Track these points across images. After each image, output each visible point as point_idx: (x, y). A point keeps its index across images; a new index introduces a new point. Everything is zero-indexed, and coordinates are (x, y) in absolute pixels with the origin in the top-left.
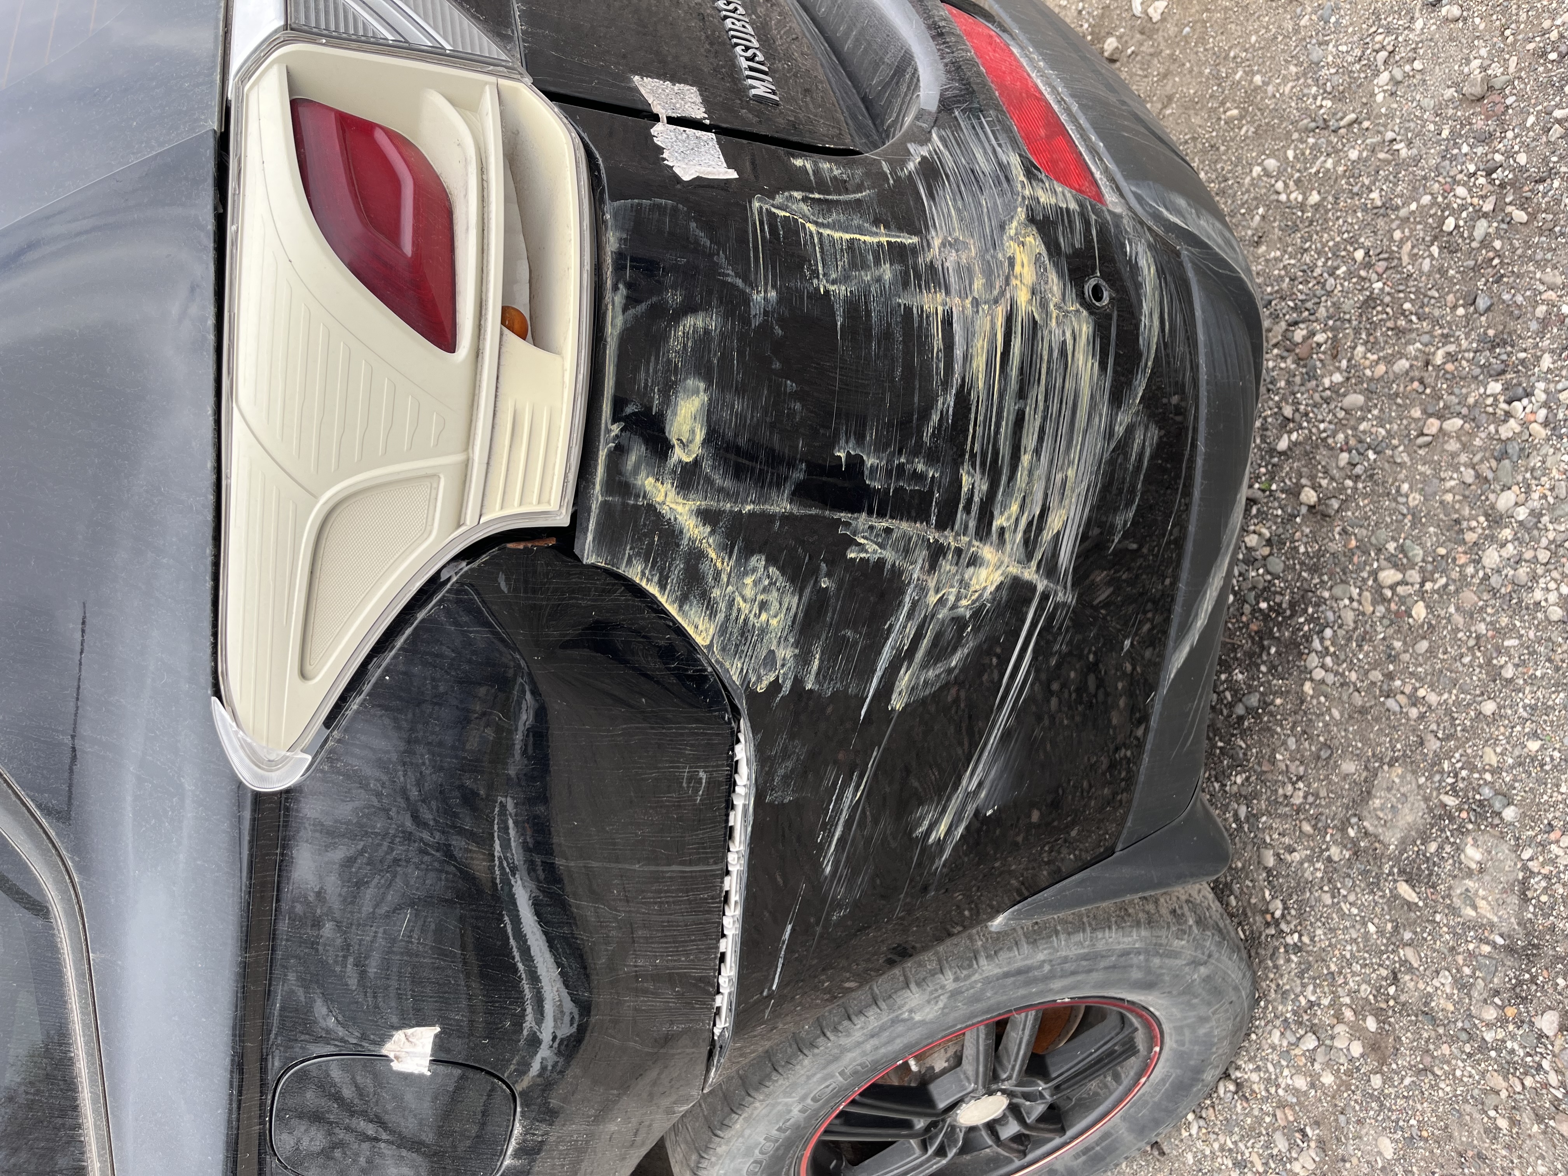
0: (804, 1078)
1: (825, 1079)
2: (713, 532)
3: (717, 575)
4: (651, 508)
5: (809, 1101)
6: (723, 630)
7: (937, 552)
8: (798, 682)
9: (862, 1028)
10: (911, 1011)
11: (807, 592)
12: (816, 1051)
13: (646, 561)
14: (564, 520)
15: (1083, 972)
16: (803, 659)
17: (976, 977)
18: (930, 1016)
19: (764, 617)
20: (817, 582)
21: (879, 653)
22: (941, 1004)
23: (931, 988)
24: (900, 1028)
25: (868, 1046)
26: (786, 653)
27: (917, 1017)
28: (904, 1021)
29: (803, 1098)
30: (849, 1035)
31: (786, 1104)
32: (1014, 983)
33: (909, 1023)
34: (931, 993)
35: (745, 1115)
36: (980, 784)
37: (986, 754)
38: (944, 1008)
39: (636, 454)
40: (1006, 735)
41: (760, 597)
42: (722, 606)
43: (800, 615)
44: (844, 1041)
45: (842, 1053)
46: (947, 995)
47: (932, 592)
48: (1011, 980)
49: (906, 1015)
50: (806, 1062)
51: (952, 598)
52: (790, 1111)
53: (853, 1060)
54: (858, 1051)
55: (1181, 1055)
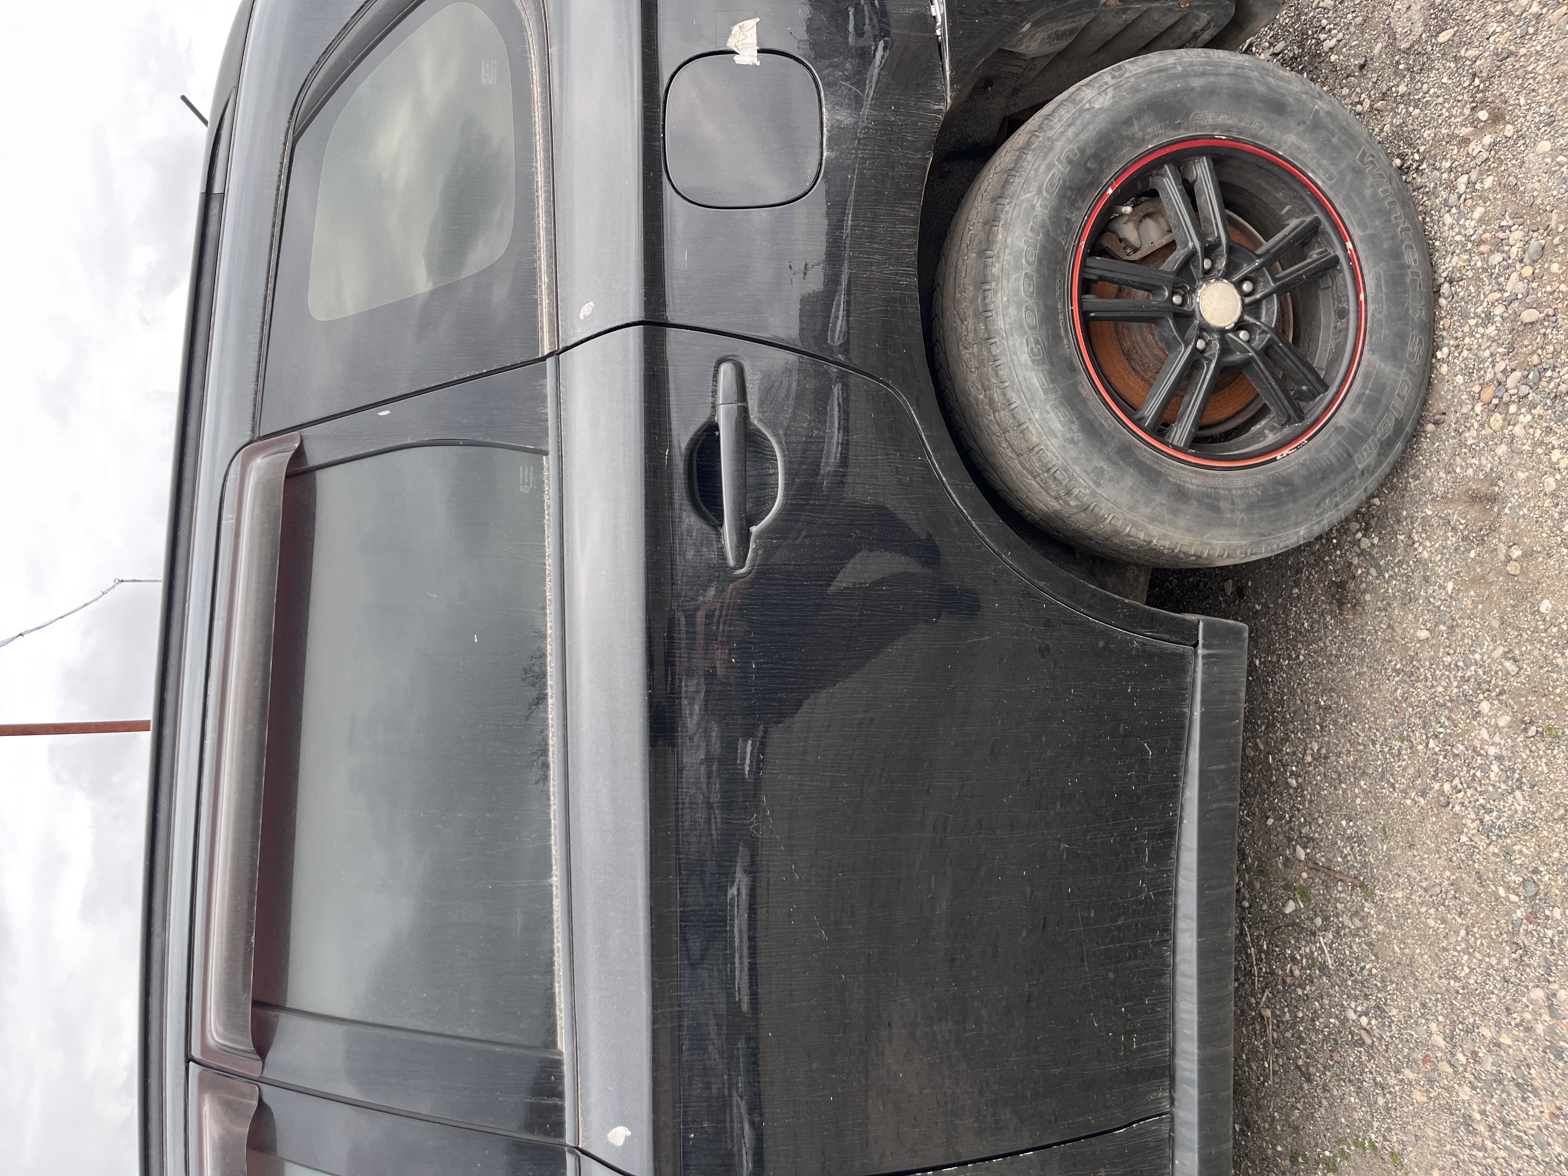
0: (1033, 172)
1: (1049, 169)
5: (1044, 193)
9: (1059, 121)
10: (1089, 102)
12: (1033, 147)
15: (1210, 74)
17: (1128, 75)
18: (1106, 104)
22: (1110, 95)
23: (1097, 86)
24: (1087, 116)
25: (1070, 133)
27: (1097, 106)
28: (1087, 110)
29: (1039, 191)
30: (1052, 128)
31: (1028, 199)
32: (1159, 78)
33: (1092, 111)
34: (1099, 88)
35: (1002, 222)
38: (1114, 97)
44: (1050, 134)
45: (1052, 143)
46: (1111, 88)
48: (1155, 76)
49: (1087, 106)
50: (1029, 157)
52: (1034, 207)
53: (1063, 148)
54: (1064, 139)
55: (1372, 241)
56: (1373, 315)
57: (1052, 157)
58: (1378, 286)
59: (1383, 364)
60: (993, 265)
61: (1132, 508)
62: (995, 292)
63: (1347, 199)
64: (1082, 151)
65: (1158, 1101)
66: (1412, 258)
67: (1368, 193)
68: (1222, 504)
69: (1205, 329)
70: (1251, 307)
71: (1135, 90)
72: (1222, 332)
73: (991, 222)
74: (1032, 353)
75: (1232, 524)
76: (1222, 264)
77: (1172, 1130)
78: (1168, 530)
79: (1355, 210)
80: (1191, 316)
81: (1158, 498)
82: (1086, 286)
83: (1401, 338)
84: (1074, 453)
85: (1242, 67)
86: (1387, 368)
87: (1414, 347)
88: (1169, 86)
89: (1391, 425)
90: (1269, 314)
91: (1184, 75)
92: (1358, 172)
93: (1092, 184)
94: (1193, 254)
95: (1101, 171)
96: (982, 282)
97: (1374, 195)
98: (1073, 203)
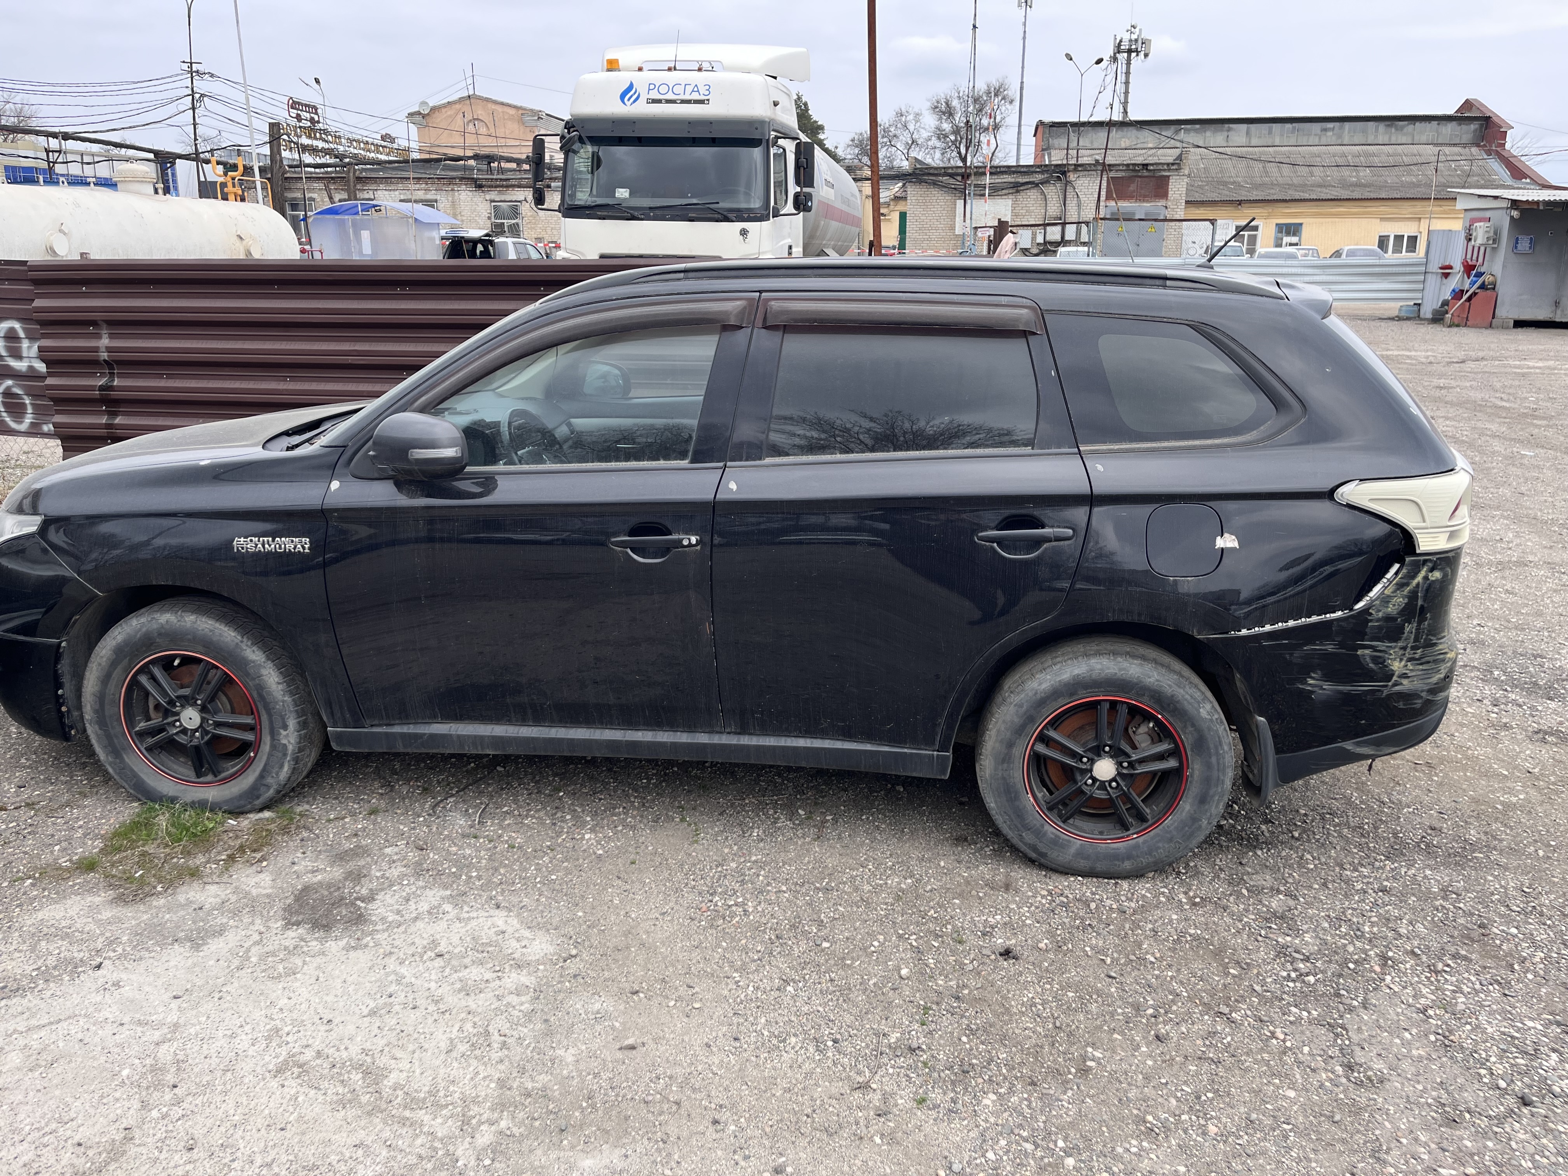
0: (1166, 678)
2: (1414, 587)
3: (1403, 591)
4: (1420, 571)
5: (1157, 683)
6: (1389, 596)
7: (1404, 648)
8: (1371, 621)
10: (1203, 707)
11: (1398, 616)
13: (1406, 572)
14: (1418, 551)
16: (1378, 620)
19: (1391, 606)
20: (1400, 618)
21: (1377, 641)
24: (1195, 705)
25: (1187, 697)
26: (1380, 614)
27: (1201, 710)
28: (1199, 705)
29: (1157, 681)
30: (1190, 688)
31: (1154, 675)
33: (1197, 707)
34: (1211, 712)
35: (1142, 663)
36: (1325, 689)
37: (1335, 687)
38: (1206, 718)
39: (1430, 565)
41: (1397, 604)
42: (1394, 595)
43: (1391, 616)
44: (1187, 687)
45: (1182, 688)
46: (1210, 718)
47: (1394, 650)
48: (1215, 741)
51: (1391, 657)
52: (1150, 678)
55: (1137, 847)
56: (1099, 846)
57: (1175, 688)
58: (1114, 849)
59: (1073, 848)
60: (1121, 658)
61: (1004, 721)
62: (1108, 659)
63: (1157, 835)
64: (1178, 702)
65: (730, 726)
66: (1127, 865)
67: (1160, 845)
68: (1005, 765)
69: (1092, 761)
70: (1103, 785)
71: (1209, 729)
72: (1091, 770)
73: (1143, 658)
74: (1078, 675)
75: (996, 769)
76: (1125, 771)
77: (717, 732)
78: (994, 738)
79: (1152, 838)
80: (1099, 755)
81: (1008, 734)
82: (1113, 704)
83: (1087, 858)
84: (1030, 694)
85: (1223, 783)
86: (1072, 850)
87: (1083, 864)
88: (1212, 746)
89: (1044, 850)
90: (1100, 794)
91: (1217, 754)
92: (1170, 840)
93: (1163, 708)
94: (1129, 757)
95: (1169, 712)
96: (1115, 653)
97: (1159, 848)
98: (1152, 697)
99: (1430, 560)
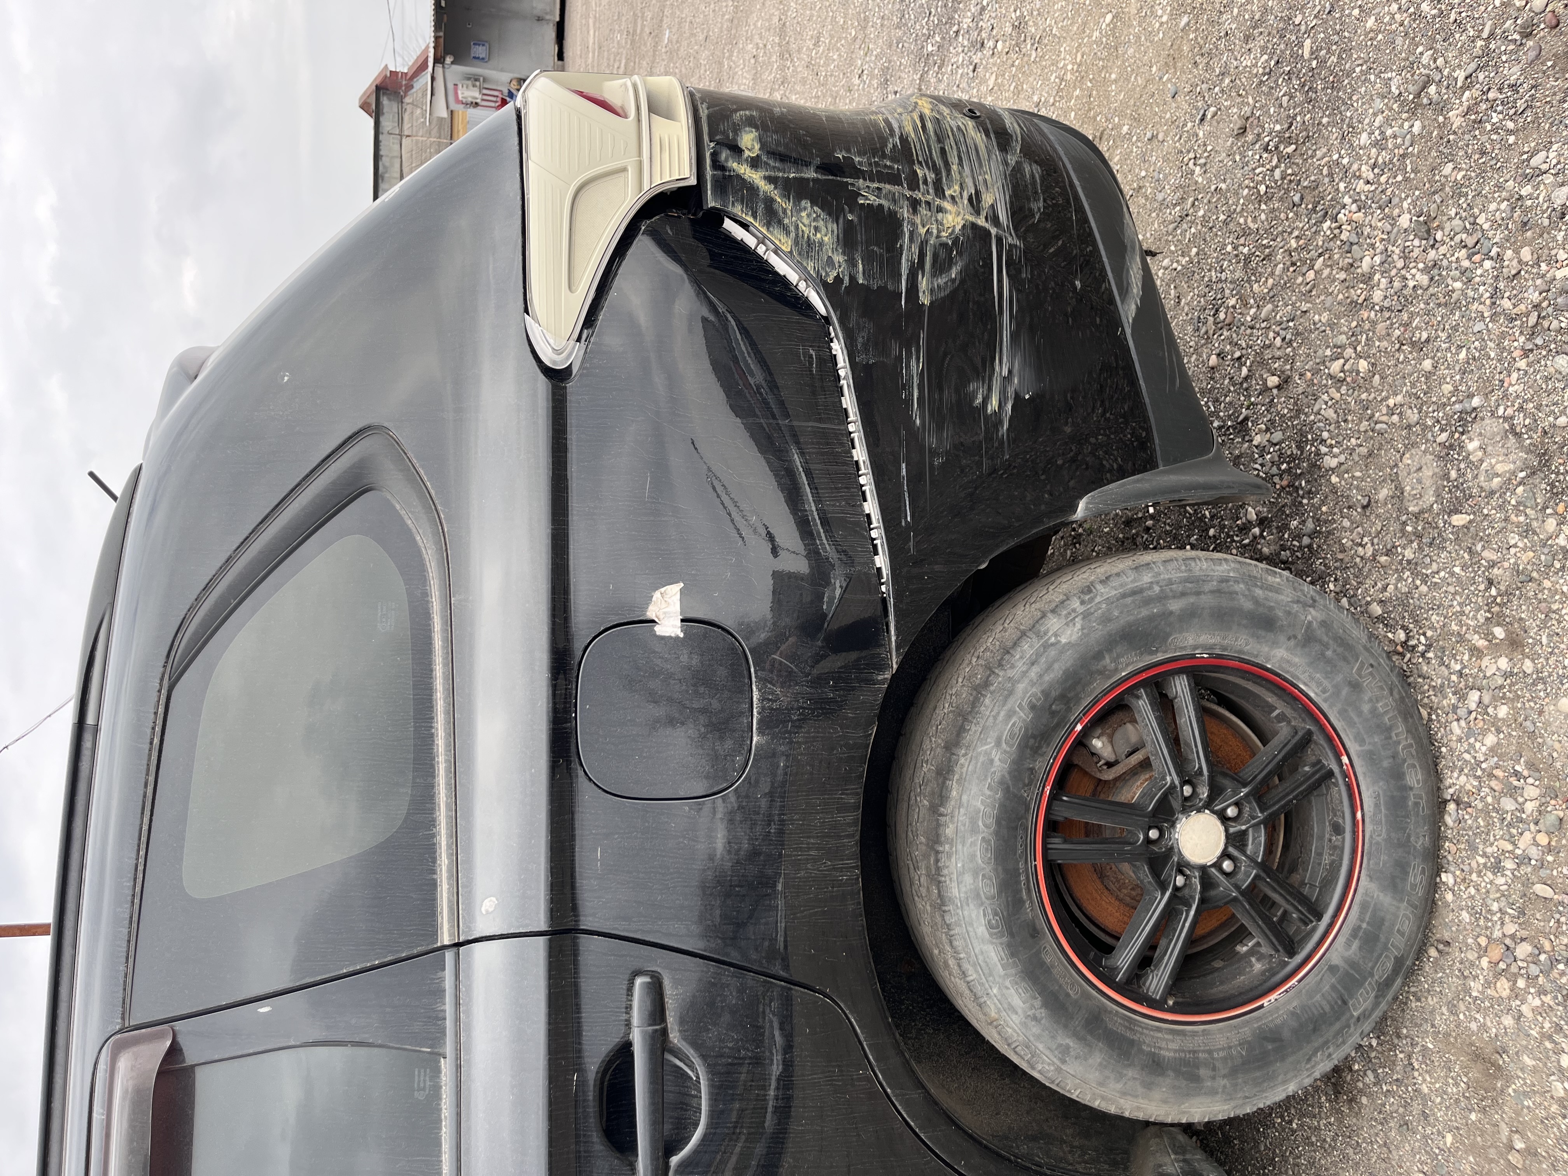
0: (991, 719)
1: (1009, 716)
2: (775, 188)
3: (785, 211)
4: (738, 176)
5: (1004, 745)
6: (796, 242)
7: (915, 204)
8: (852, 278)
9: (1021, 658)
10: (1056, 635)
11: (841, 221)
12: (992, 688)
13: (742, 203)
14: (693, 181)
15: (1191, 594)
16: (851, 263)
17: (1098, 599)
18: (1074, 638)
19: (819, 235)
20: (845, 216)
21: (900, 263)
22: (1078, 626)
23: (1065, 612)
24: (1053, 652)
25: (1033, 673)
26: (839, 258)
27: (1064, 640)
28: (1052, 645)
29: (998, 743)
30: (1013, 667)
31: (986, 752)
32: (1133, 602)
33: (1058, 646)
34: (1066, 616)
35: (956, 777)
36: (1010, 372)
37: (1005, 349)
38: (1083, 629)
39: (724, 154)
40: (1014, 336)
41: (813, 224)
42: (792, 229)
43: (841, 236)
44: (1010, 673)
45: (1013, 685)
46: (1080, 617)
47: (920, 226)
48: (1129, 600)
49: (1053, 640)
50: (987, 701)
51: (935, 231)
52: (992, 761)
53: (1025, 692)
54: (1026, 681)
55: (1371, 758)
56: (1371, 837)
57: (1013, 702)
58: (1377, 806)
59: (1381, 895)
60: (946, 825)
61: (1101, 1084)
62: (949, 857)
63: (1343, 713)
64: (1046, 693)
66: (1415, 778)
67: (1366, 708)
68: (1203, 1072)
69: (1182, 867)
70: (1236, 840)
71: (1106, 619)
72: (1203, 869)
73: (944, 772)
74: (990, 926)
75: (1213, 1092)
76: (1204, 793)
78: (1143, 1103)
79: (1351, 724)
80: (1170, 850)
81: (1130, 1073)
83: (1402, 867)
84: (1036, 1030)
85: (1224, 580)
86: (1386, 899)
87: (1416, 877)
88: (1144, 612)
89: (1390, 965)
90: (1256, 844)
91: (1162, 598)
92: (1355, 686)
93: (1058, 726)
94: (1173, 787)
95: (1069, 710)
96: (935, 839)
97: (1374, 710)
98: (1036, 751)
99: (715, 155)
